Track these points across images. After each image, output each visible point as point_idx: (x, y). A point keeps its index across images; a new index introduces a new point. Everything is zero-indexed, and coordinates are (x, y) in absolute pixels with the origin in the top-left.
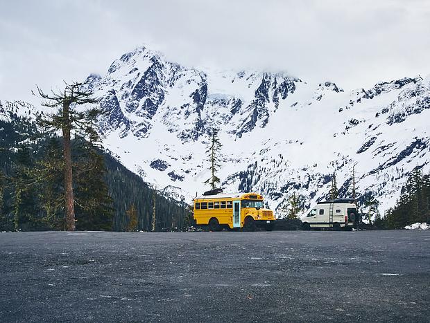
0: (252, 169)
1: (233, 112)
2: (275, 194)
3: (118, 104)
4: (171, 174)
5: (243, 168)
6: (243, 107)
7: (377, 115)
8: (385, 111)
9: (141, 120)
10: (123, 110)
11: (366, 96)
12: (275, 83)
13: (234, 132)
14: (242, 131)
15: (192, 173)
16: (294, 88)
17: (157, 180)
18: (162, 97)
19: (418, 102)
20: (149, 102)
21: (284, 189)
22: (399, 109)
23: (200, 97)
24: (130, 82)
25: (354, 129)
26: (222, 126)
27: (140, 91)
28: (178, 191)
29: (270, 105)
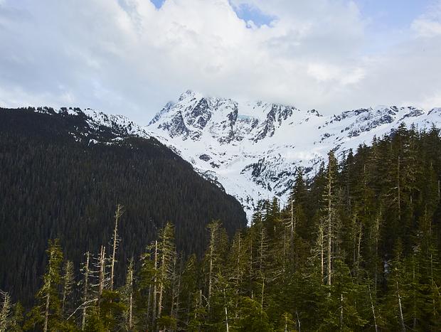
0: (261, 162)
1: (253, 127)
2: (275, 178)
3: (182, 119)
4: (212, 163)
5: (256, 161)
6: (259, 124)
7: (342, 131)
8: (347, 129)
9: (196, 130)
10: (185, 123)
11: (336, 119)
12: (280, 110)
13: (253, 139)
14: (258, 139)
15: (225, 163)
16: (291, 113)
17: (201, 167)
18: (210, 116)
19: (368, 124)
20: (202, 119)
21: (280, 175)
22: (356, 127)
23: (233, 117)
24: (191, 107)
25: (327, 139)
26: (245, 135)
27: (196, 112)
28: (213, 174)
29: (276, 123)
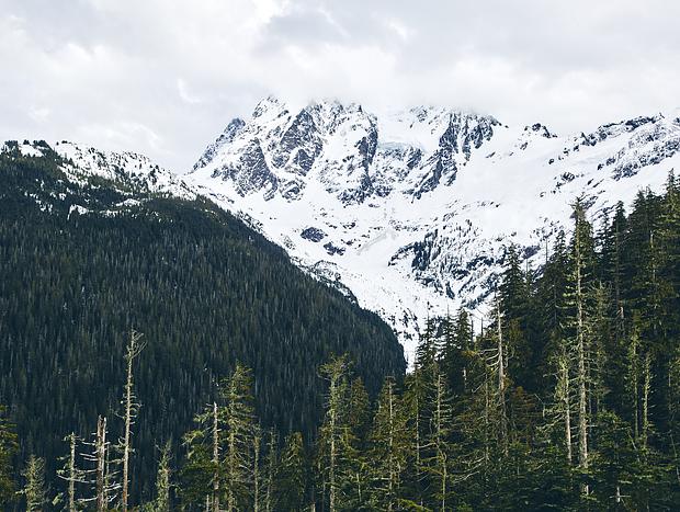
0: (430, 238)
1: (411, 166)
2: (460, 272)
3: (262, 156)
4: (328, 246)
5: (419, 237)
6: (424, 160)
7: (599, 167)
8: (611, 161)
9: (291, 177)
10: (269, 165)
11: (587, 143)
12: (467, 127)
13: (411, 192)
14: (422, 191)
15: (355, 244)
16: (491, 134)
17: (306, 255)
18: (319, 148)
19: (656, 149)
20: (303, 154)
21: (471, 265)
22: (629, 158)
23: (368, 147)
24: (278, 128)
25: (567, 186)
26: (395, 185)
27: (291, 138)
28: (332, 268)
29: (459, 157)
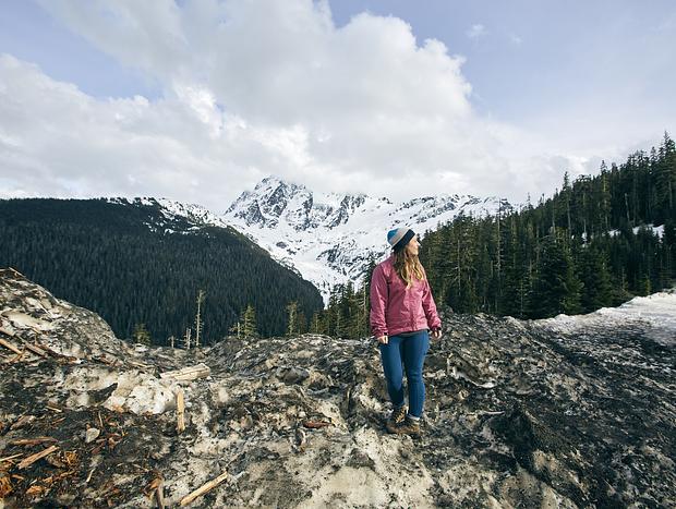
0: (336, 248)
1: (328, 214)
2: (349, 263)
3: (259, 208)
4: (289, 250)
5: (331, 247)
6: (334, 212)
7: (411, 218)
8: (415, 215)
9: (272, 218)
10: (262, 212)
11: (405, 207)
12: (353, 198)
13: (328, 226)
14: (332, 226)
15: (301, 250)
16: (364, 201)
17: (278, 254)
18: (285, 205)
19: (434, 211)
20: (278, 208)
21: (354, 260)
22: (423, 214)
23: (308, 205)
24: (266, 195)
26: (320, 223)
27: (272, 201)
28: (290, 261)
29: (349, 211)
